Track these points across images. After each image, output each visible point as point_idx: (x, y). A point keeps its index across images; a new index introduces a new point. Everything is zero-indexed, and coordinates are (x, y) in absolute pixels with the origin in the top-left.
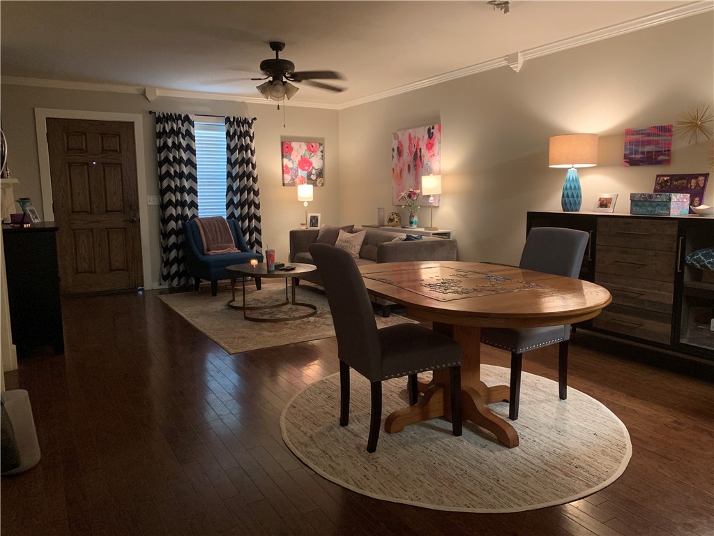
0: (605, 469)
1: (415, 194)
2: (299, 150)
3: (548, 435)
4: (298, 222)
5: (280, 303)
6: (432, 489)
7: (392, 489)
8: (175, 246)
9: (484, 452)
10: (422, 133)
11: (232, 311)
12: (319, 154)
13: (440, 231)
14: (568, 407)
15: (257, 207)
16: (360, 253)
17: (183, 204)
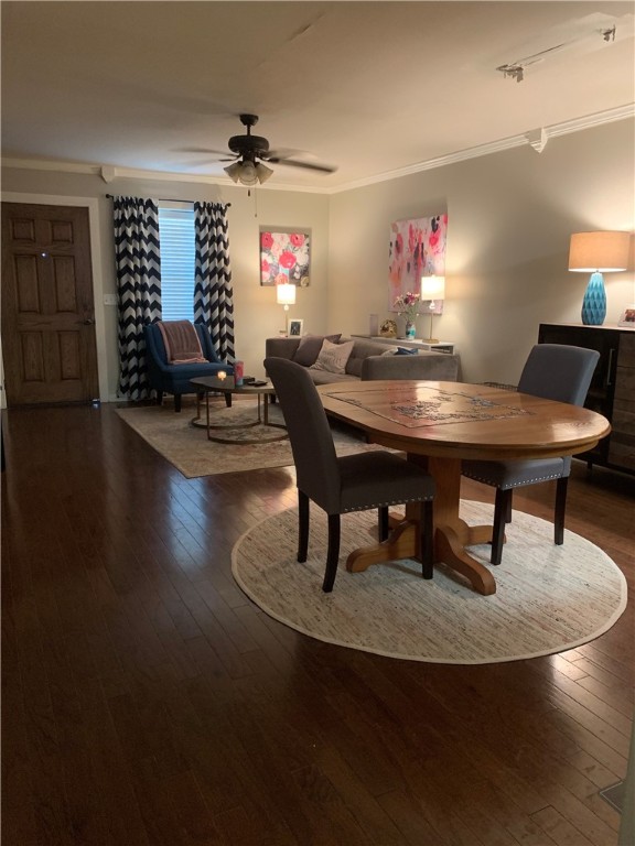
0: (589, 623)
1: (413, 298)
2: (281, 243)
3: (532, 584)
4: (277, 329)
5: (252, 422)
6: (388, 635)
7: (343, 632)
8: (135, 353)
9: (454, 599)
10: (425, 225)
11: (196, 430)
12: (305, 248)
13: (441, 344)
14: (563, 553)
15: (230, 309)
16: (346, 368)
17: (144, 304)
